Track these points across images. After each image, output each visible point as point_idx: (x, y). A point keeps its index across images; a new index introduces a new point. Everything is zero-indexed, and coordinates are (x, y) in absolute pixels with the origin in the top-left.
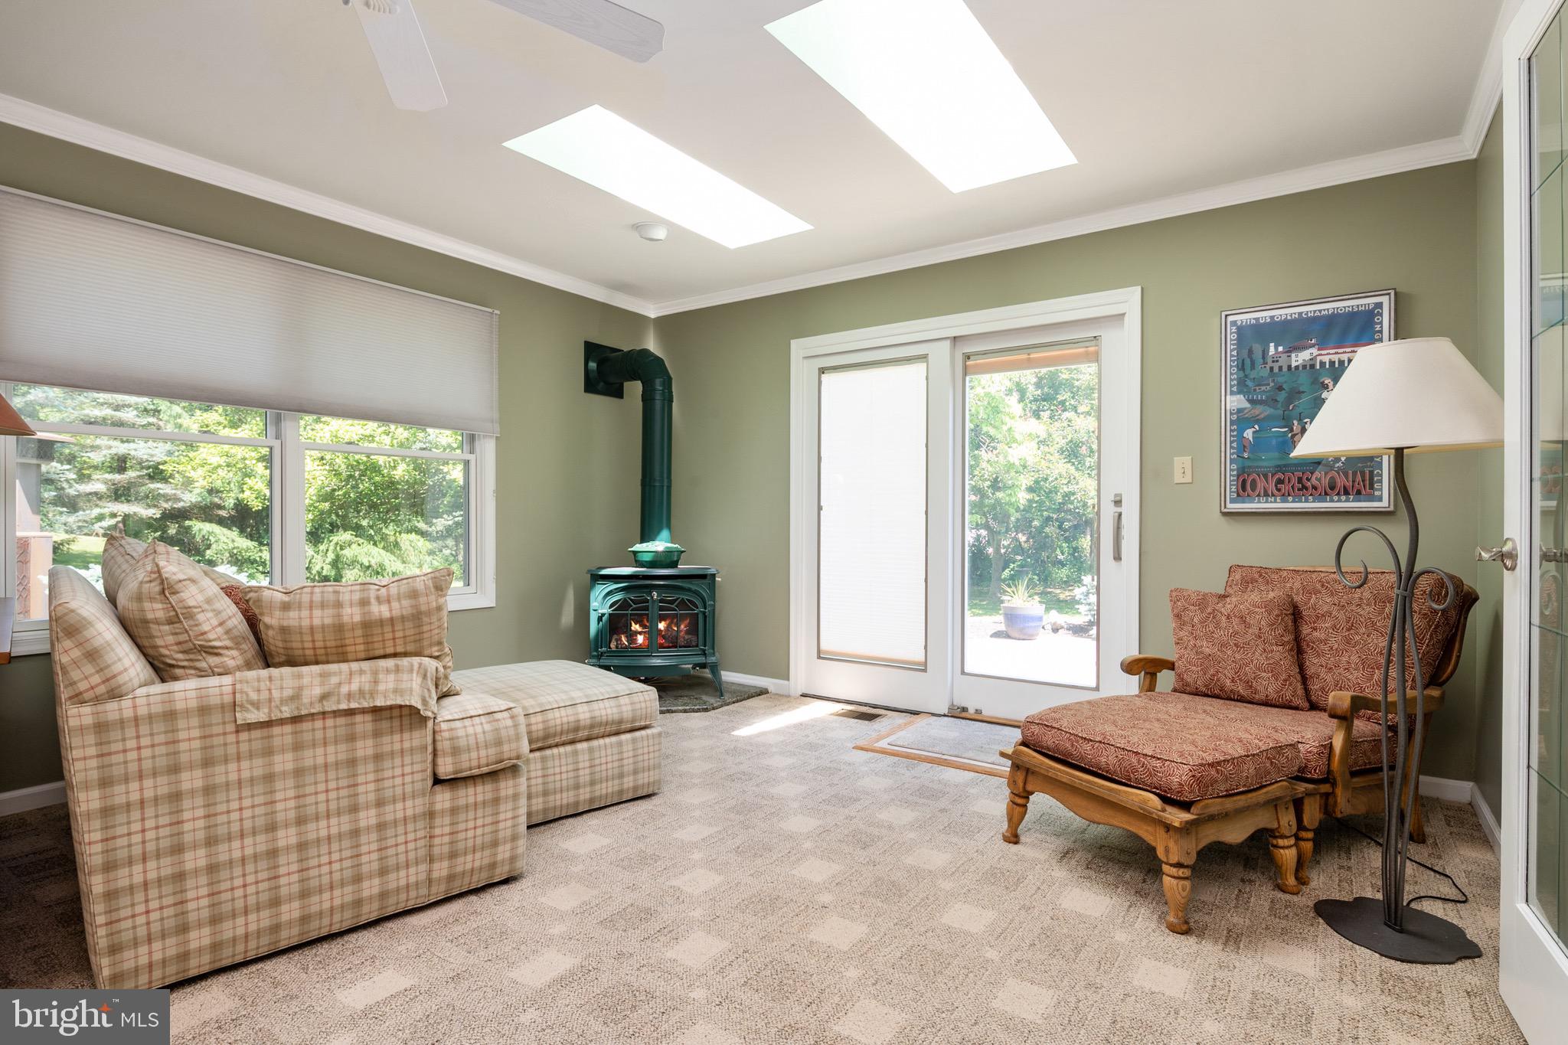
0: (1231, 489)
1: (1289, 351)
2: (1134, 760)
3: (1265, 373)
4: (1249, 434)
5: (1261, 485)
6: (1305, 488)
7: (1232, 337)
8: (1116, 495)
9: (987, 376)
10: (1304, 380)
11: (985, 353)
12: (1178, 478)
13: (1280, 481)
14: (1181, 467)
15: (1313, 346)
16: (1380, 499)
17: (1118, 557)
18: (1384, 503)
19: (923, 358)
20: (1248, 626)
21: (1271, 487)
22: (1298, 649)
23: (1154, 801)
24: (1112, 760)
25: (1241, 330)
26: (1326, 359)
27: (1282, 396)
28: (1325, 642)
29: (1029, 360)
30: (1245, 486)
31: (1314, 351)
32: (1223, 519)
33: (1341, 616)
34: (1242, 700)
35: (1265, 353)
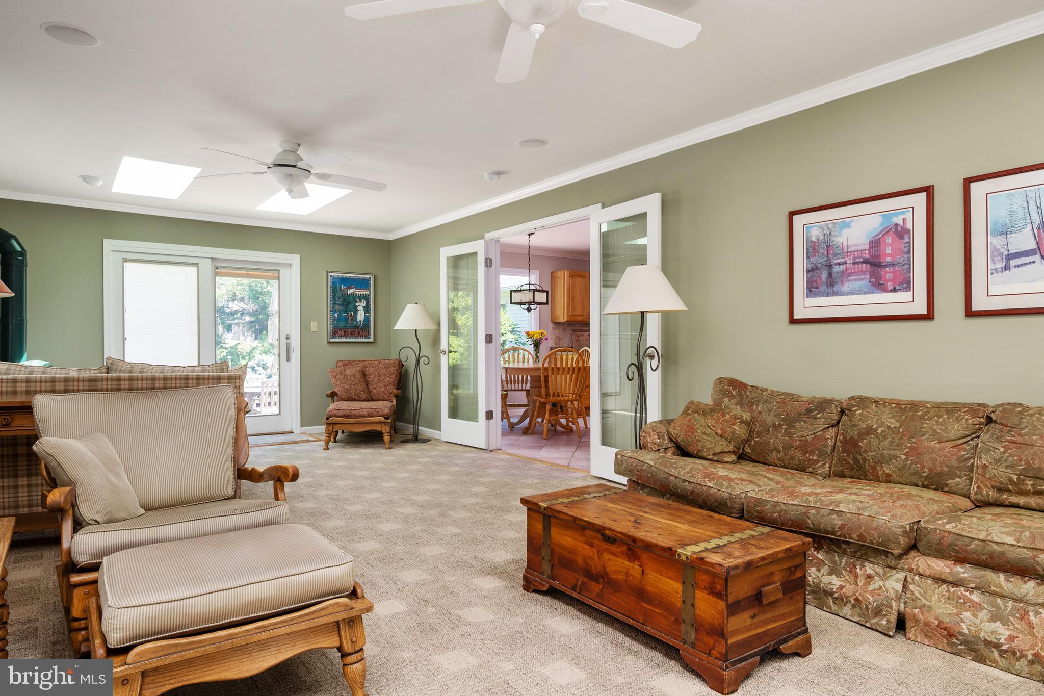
0: (331, 334)
1: (348, 288)
2: (372, 411)
3: (340, 295)
4: (336, 315)
5: (340, 333)
6: (352, 334)
7: (330, 281)
8: (287, 335)
9: (227, 278)
10: (351, 298)
11: (225, 267)
12: (313, 329)
13: (345, 332)
14: (314, 326)
15: (353, 288)
16: (370, 338)
17: (288, 360)
18: (372, 340)
19: (197, 265)
20: (356, 378)
21: (342, 333)
22: (367, 383)
23: (382, 418)
24: (365, 413)
25: (334, 278)
26: (357, 293)
27: (345, 303)
28: (373, 381)
29: (248, 274)
30: (335, 334)
31: (354, 290)
32: (327, 344)
33: (376, 373)
34: (357, 400)
35: (341, 287)
